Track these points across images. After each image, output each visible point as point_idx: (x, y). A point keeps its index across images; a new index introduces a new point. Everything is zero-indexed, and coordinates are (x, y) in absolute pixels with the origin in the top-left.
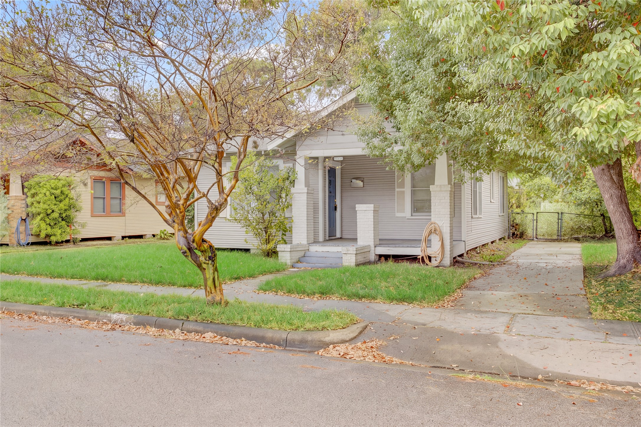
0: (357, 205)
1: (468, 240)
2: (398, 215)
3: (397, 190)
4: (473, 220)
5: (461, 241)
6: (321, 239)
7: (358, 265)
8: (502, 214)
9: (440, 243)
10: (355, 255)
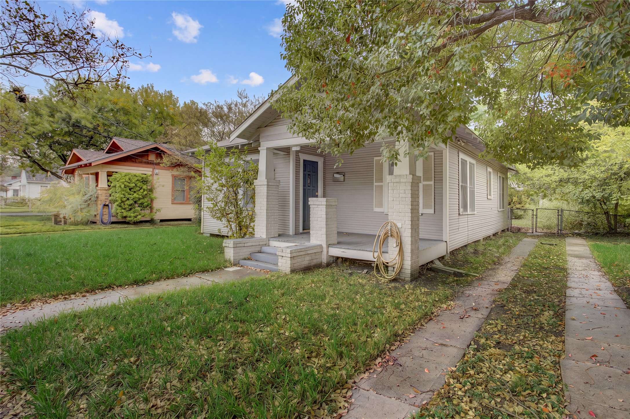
0: (310, 199)
1: (450, 240)
2: (376, 210)
3: (375, 184)
4: (460, 217)
5: (442, 241)
6: (291, 232)
7: (293, 271)
8: (502, 210)
9: (398, 249)
10: (289, 259)
